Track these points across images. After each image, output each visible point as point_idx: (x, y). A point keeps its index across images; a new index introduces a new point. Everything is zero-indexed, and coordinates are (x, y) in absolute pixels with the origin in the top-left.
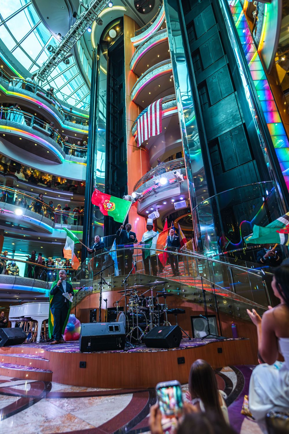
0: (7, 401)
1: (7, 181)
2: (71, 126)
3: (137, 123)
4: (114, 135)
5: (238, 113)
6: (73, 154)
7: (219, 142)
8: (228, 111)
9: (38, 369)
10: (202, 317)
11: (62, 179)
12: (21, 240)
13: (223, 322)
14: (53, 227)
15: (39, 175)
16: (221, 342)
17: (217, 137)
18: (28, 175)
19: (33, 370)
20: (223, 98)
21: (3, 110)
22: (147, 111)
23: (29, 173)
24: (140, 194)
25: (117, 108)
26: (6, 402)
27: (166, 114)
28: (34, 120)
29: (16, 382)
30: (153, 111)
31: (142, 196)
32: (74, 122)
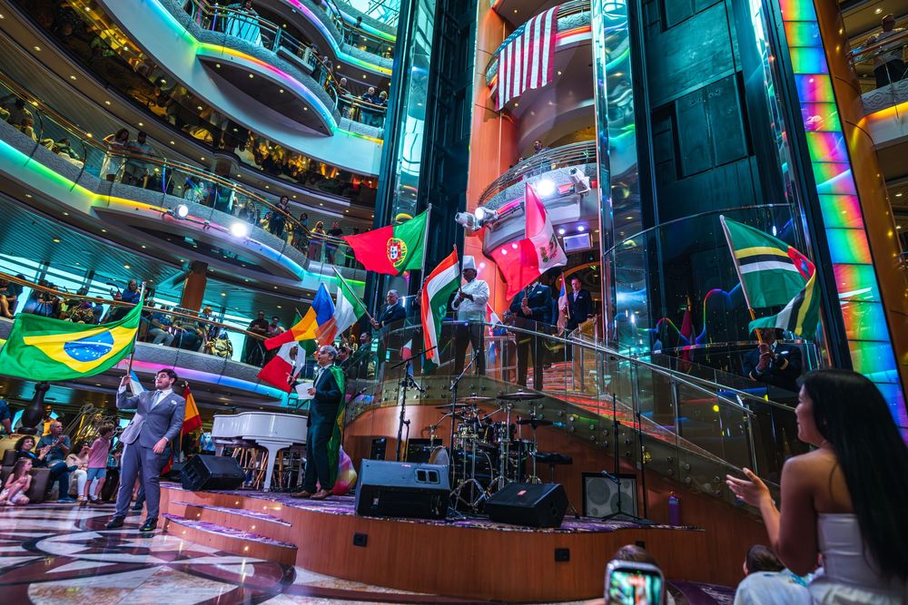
0: (210, 589)
1: (217, 165)
2: (357, 57)
3: (499, 58)
4: (445, 82)
5: (728, 47)
6: (356, 118)
7: (677, 111)
8: (705, 44)
9: (267, 538)
10: (606, 476)
11: (330, 168)
12: (240, 288)
13: (651, 490)
14: (306, 267)
15: (283, 157)
16: (644, 530)
17: (673, 102)
18: (262, 156)
19: (259, 540)
20: (697, 11)
21: (220, 11)
22: (524, 32)
23: (264, 150)
24: (493, 212)
25: (456, 24)
26: (209, 591)
27: (564, 41)
28: (281, 38)
29: (226, 558)
30: (537, 34)
31: (496, 217)
32: (363, 49)
